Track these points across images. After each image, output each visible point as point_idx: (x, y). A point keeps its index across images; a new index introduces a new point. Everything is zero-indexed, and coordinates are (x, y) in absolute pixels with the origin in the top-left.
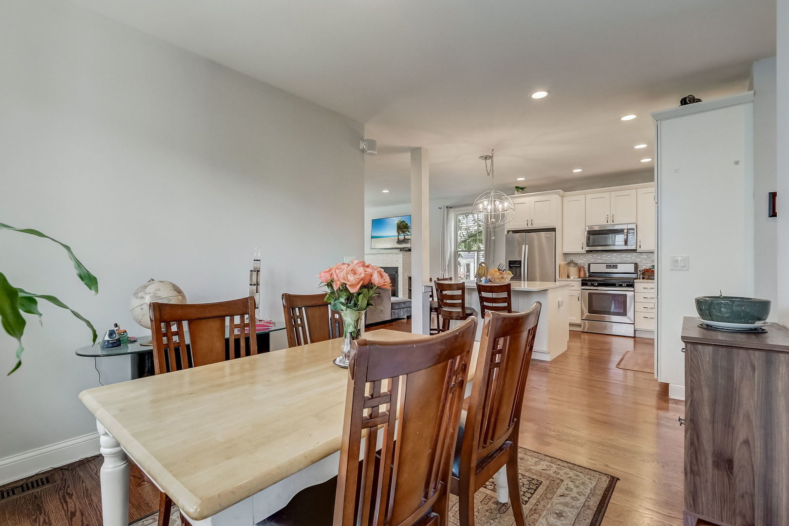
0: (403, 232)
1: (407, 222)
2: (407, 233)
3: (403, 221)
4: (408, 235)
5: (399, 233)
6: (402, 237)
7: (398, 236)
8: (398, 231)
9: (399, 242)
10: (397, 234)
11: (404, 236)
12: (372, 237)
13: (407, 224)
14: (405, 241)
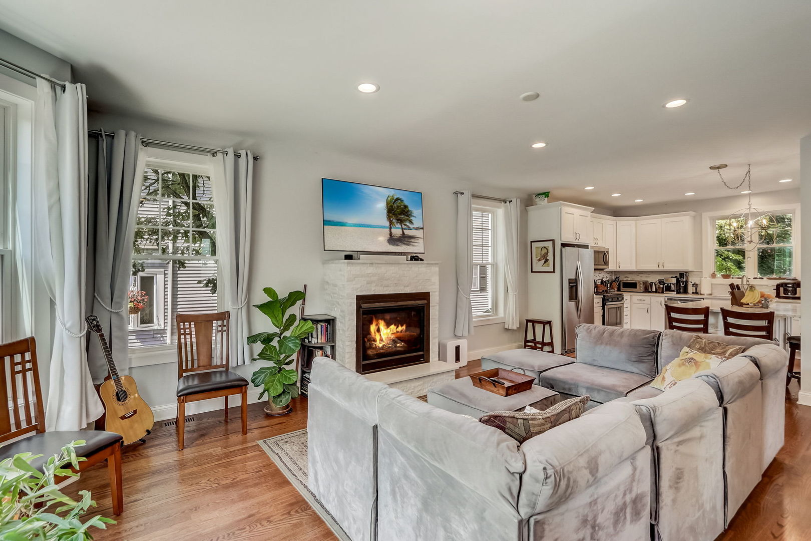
0: (401, 221)
1: (406, 203)
2: (408, 224)
3: (397, 199)
4: (410, 229)
5: (391, 223)
6: (397, 232)
7: (391, 228)
8: (389, 218)
9: (392, 240)
10: (388, 224)
11: (402, 229)
12: (326, 222)
13: (406, 207)
14: (405, 239)
